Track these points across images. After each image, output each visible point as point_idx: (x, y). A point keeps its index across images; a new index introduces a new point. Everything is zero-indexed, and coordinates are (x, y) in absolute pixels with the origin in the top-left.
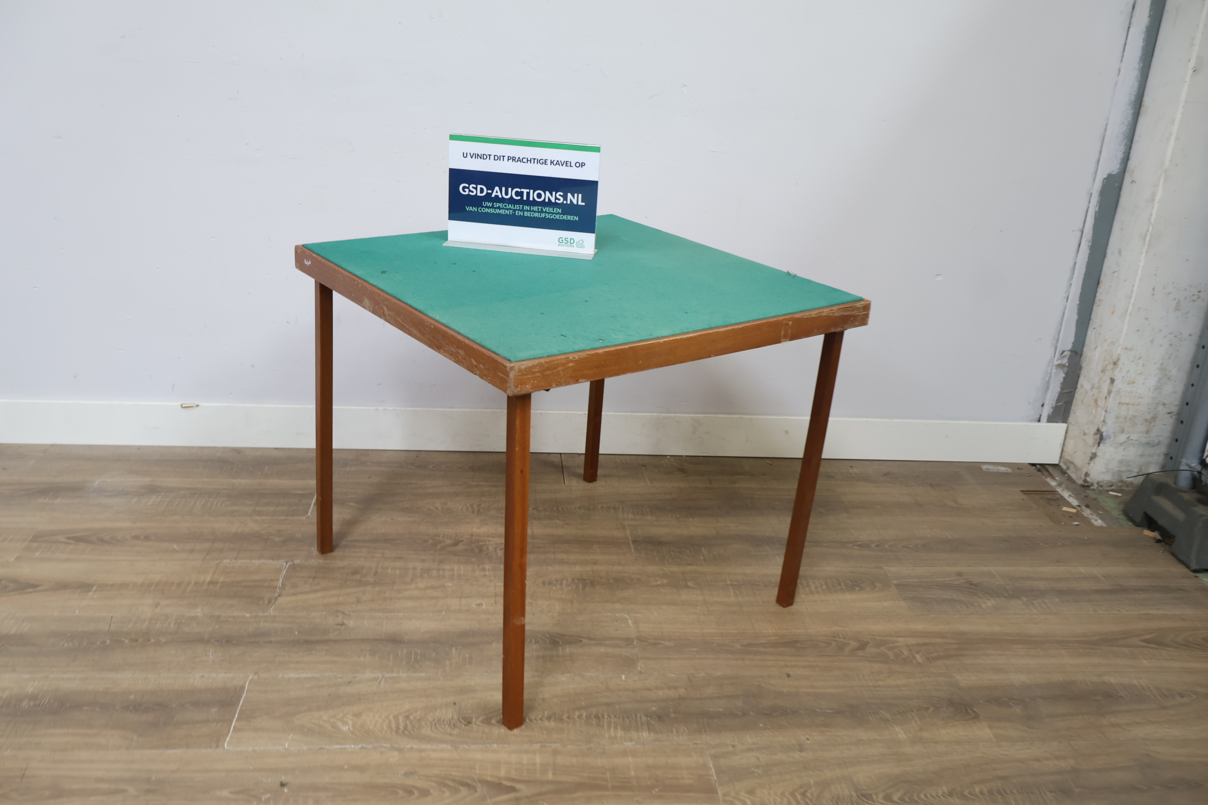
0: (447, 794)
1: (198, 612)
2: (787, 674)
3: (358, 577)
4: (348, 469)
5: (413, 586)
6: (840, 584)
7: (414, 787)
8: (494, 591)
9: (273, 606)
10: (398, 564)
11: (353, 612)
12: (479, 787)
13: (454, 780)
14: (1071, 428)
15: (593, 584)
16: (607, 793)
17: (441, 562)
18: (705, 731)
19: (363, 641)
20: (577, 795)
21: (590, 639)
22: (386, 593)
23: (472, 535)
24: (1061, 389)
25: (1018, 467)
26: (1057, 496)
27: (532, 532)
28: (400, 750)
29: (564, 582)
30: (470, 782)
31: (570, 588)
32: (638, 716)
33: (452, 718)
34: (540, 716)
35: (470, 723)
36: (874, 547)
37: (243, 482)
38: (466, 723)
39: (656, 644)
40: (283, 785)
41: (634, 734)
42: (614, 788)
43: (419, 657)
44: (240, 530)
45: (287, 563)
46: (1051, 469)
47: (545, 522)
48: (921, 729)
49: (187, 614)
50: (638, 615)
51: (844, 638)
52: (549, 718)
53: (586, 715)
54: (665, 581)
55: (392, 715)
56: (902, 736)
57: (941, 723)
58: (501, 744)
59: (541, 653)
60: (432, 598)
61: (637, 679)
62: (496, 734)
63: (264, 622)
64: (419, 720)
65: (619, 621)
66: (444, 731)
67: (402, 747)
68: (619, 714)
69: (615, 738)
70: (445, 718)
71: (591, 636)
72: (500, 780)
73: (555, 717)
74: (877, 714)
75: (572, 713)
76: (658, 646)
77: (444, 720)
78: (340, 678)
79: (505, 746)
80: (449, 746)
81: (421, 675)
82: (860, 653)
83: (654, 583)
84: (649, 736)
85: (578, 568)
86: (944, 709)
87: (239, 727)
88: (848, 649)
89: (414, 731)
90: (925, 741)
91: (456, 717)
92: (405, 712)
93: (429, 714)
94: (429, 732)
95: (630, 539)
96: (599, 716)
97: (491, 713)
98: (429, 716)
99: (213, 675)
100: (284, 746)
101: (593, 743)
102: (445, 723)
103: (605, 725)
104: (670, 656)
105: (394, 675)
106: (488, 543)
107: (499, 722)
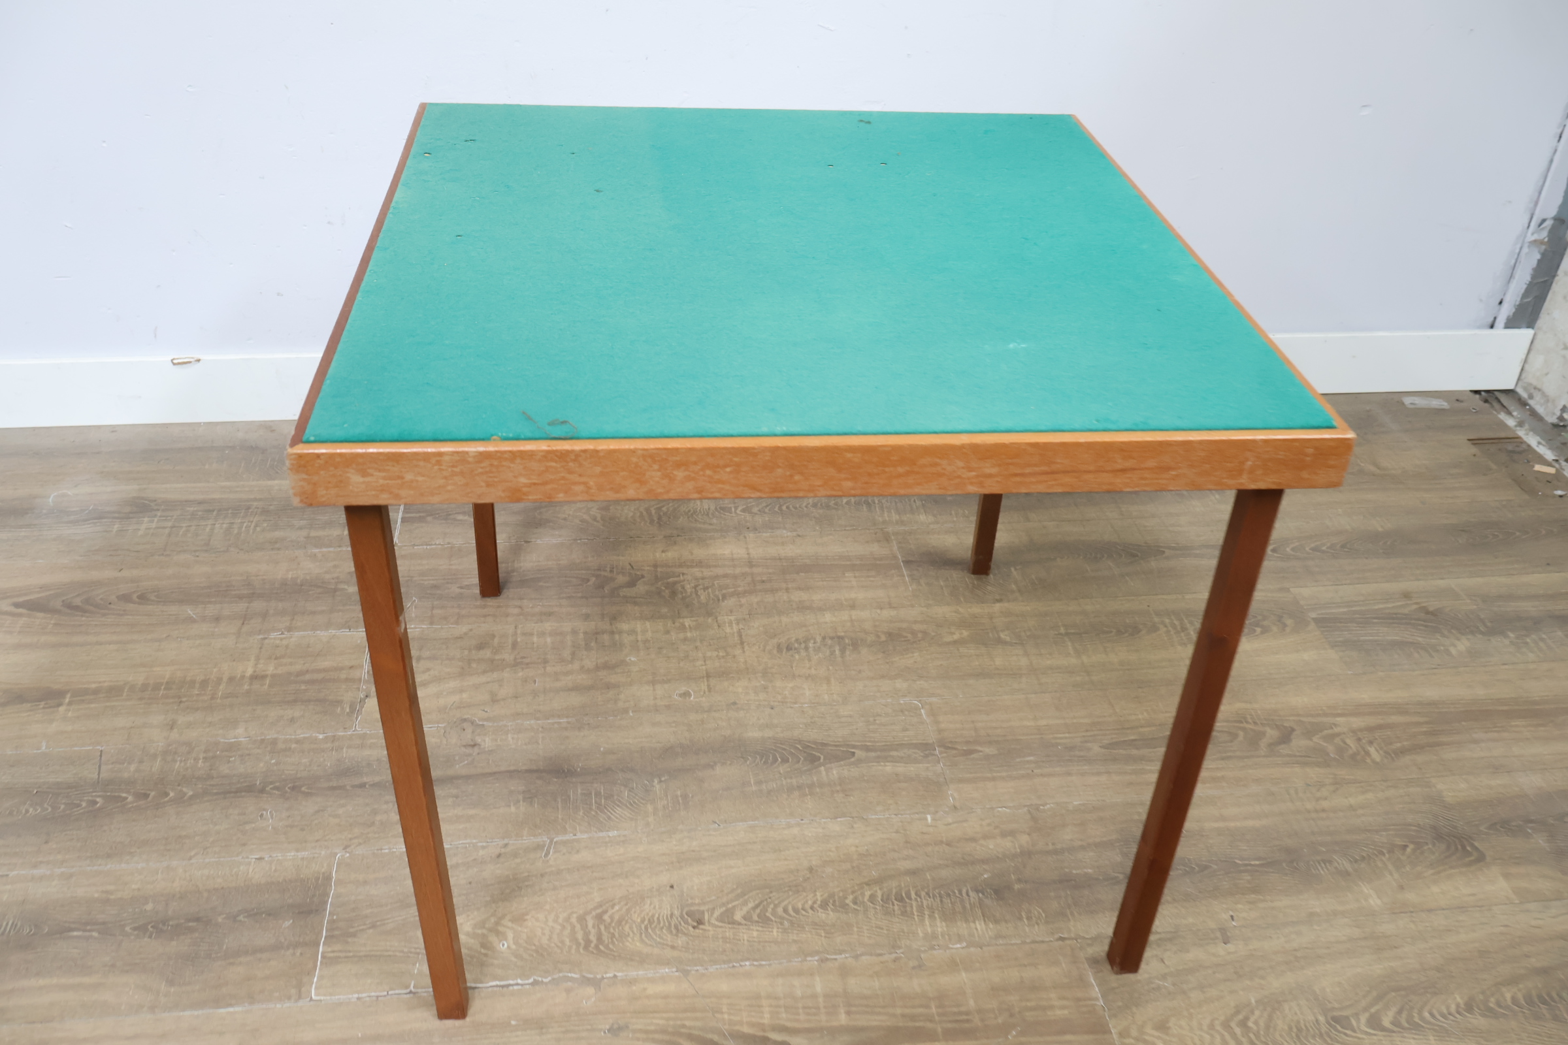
1: (240, 734)
3: (487, 653)
5: (576, 665)
8: (704, 668)
9: (359, 718)
10: (548, 626)
11: (488, 719)
15: (855, 644)
17: (614, 618)
18: (1072, 914)
19: (512, 774)
21: (866, 749)
22: (535, 681)
23: (655, 566)
25: (1456, 398)
27: (748, 554)
28: (596, 983)
29: (811, 645)
30: (716, 1038)
31: (820, 655)
32: (964, 891)
33: (672, 915)
34: (810, 903)
35: (700, 922)
38: (695, 924)
39: (969, 752)
41: (962, 927)
42: (947, 1034)
43: (603, 801)
44: (290, 576)
47: (764, 534)
48: (1402, 888)
49: (222, 740)
50: (934, 699)
51: (1255, 723)
52: (824, 905)
53: (882, 896)
54: (965, 633)
55: (575, 915)
56: (1375, 902)
57: (1431, 872)
58: (756, 960)
59: (794, 781)
60: (608, 686)
61: (950, 820)
62: (746, 942)
63: (348, 747)
64: (620, 922)
65: (906, 713)
66: (662, 941)
67: (599, 976)
68: (934, 889)
69: (934, 936)
70: (659, 915)
71: (868, 744)
72: (764, 1031)
73: (834, 901)
74: (1330, 862)
75: (859, 893)
76: (972, 756)
77: (658, 919)
78: (483, 848)
79: (764, 963)
80: (674, 970)
81: (611, 834)
82: (1283, 749)
83: (948, 639)
84: (987, 930)
85: (828, 617)
86: (1430, 846)
87: (331, 955)
88: (1263, 743)
89: (613, 943)
90: (1412, 910)
91: (677, 913)
92: (595, 908)
93: (633, 910)
94: (638, 944)
95: (900, 557)
96: (902, 895)
97: (732, 901)
98: (635, 912)
99: (277, 855)
100: (409, 987)
101: (900, 948)
102: (661, 925)
103: (916, 913)
104: (996, 775)
105: (569, 837)
106: (682, 577)
107: (747, 918)
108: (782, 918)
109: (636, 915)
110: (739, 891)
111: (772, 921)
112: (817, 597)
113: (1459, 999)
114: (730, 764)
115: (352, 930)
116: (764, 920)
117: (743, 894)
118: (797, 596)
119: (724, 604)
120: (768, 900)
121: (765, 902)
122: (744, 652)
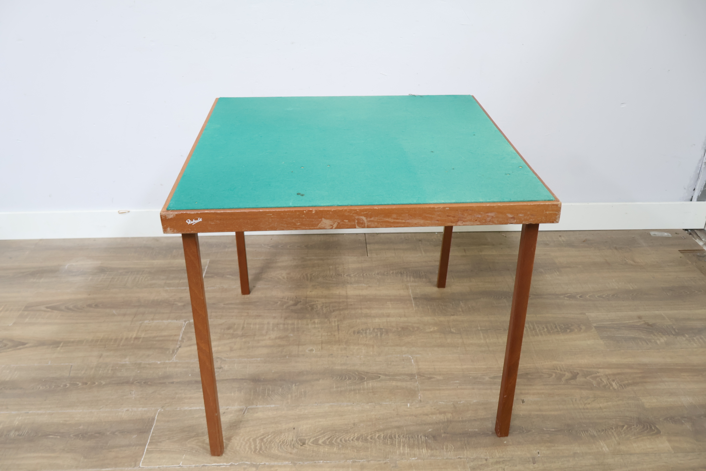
1: (127, 361)
2: (522, 400)
3: (231, 331)
4: (227, 250)
5: (267, 337)
6: (556, 327)
8: (321, 339)
9: (176, 355)
10: (258, 321)
11: (227, 358)
15: (387, 332)
17: (286, 318)
18: (466, 448)
19: (234, 380)
21: (386, 375)
22: (249, 343)
23: (306, 298)
25: (675, 232)
26: (705, 254)
27: (347, 293)
28: (256, 466)
29: (368, 331)
31: (371, 336)
32: (419, 436)
33: (292, 440)
34: (352, 438)
35: (304, 444)
36: (579, 298)
37: (159, 262)
38: (302, 444)
39: (430, 378)
41: (416, 451)
43: (270, 392)
44: (156, 298)
45: (185, 321)
46: (698, 233)
47: (355, 285)
48: (619, 443)
49: (120, 363)
50: (418, 356)
51: (561, 370)
52: (358, 439)
53: (384, 436)
54: (436, 328)
55: (252, 438)
56: (605, 449)
57: (634, 438)
58: (325, 460)
59: (352, 387)
60: (280, 346)
61: (418, 406)
63: (169, 367)
64: (270, 442)
65: (405, 361)
66: (287, 451)
67: (258, 464)
68: (406, 434)
70: (287, 440)
71: (387, 373)
73: (362, 438)
74: (588, 431)
75: (374, 434)
76: (432, 380)
79: (328, 462)
80: (290, 462)
81: (272, 406)
82: (572, 382)
83: (428, 330)
84: (427, 452)
85: (377, 320)
86: (635, 426)
87: (151, 450)
88: (563, 379)
89: (266, 450)
90: (622, 454)
91: (294, 439)
92: (261, 436)
93: (277, 437)
94: (276, 451)
95: (412, 296)
96: (392, 436)
97: (318, 436)
98: (277, 438)
99: (135, 409)
100: (179, 464)
101: (388, 458)
102: (287, 444)
103: (397, 444)
104: (441, 388)
105: (254, 406)
106: (317, 302)
107: (324, 443)
108: (338, 443)
109: (277, 440)
110: (322, 432)
111: (335, 444)
112: (374, 312)
114: (326, 379)
115: (160, 440)
116: (331, 444)
117: (324, 433)
118: (365, 311)
119: (333, 314)
120: (334, 436)
121: (333, 437)
122: (339, 334)
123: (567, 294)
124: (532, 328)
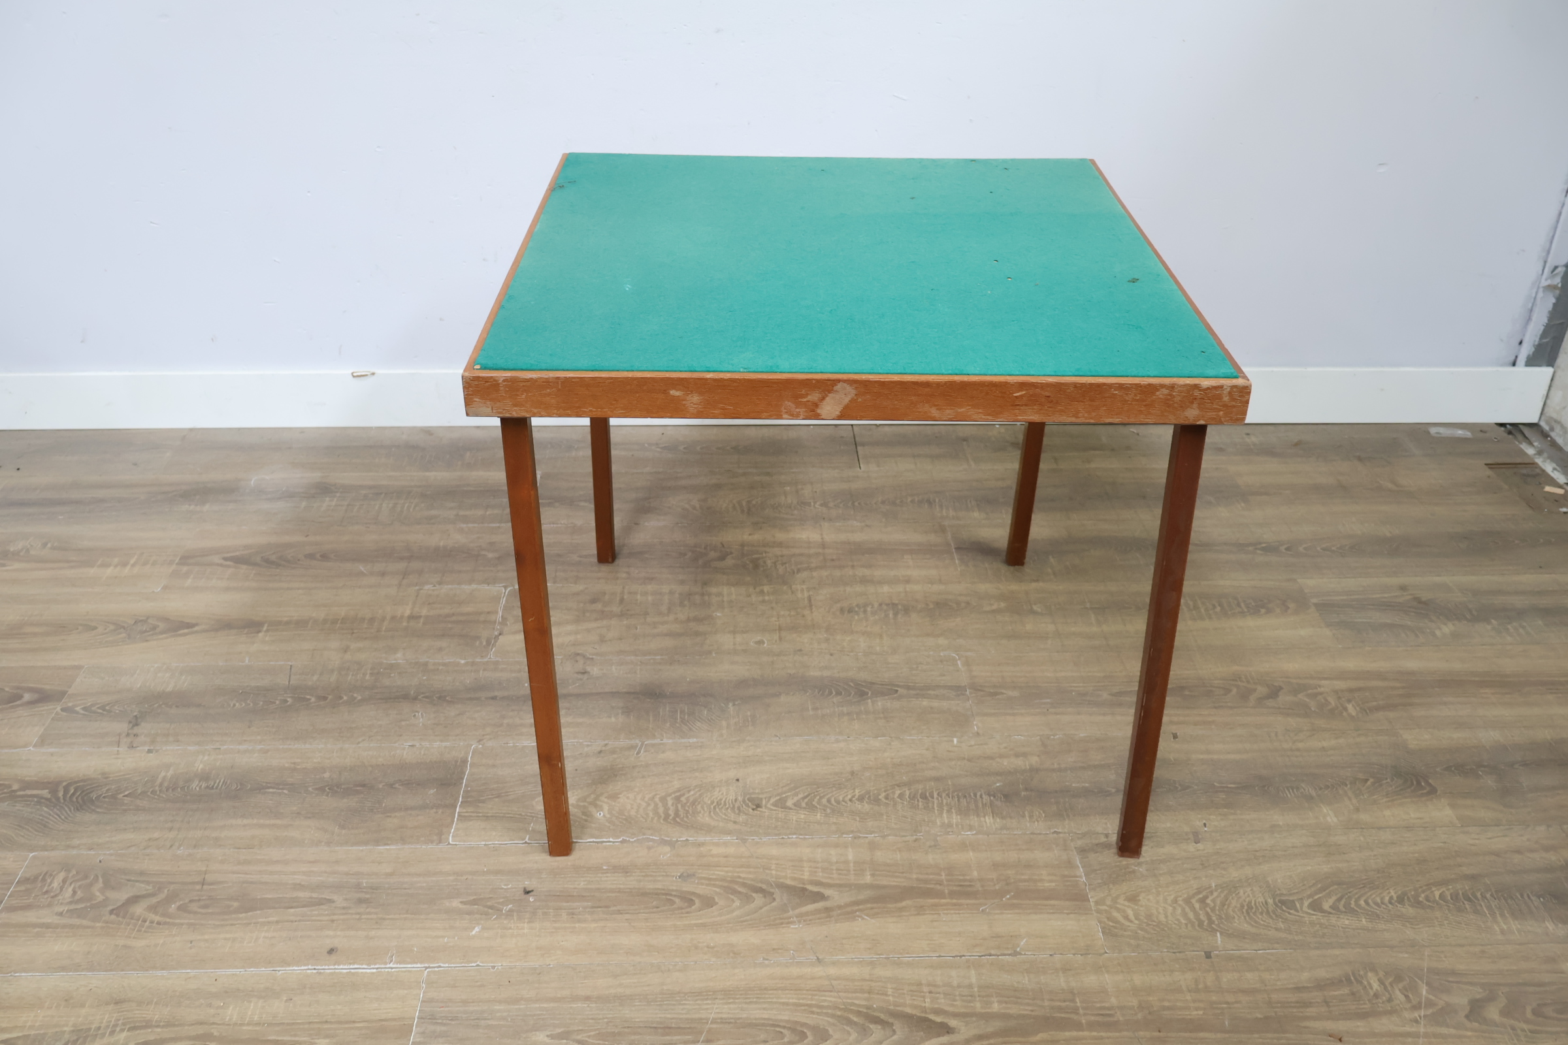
0: (737, 903)
1: (399, 658)
2: (1172, 733)
3: (599, 606)
5: (671, 617)
6: (1239, 605)
7: (694, 893)
8: (777, 623)
9: (494, 650)
10: (650, 587)
11: (597, 654)
12: (777, 893)
13: (744, 885)
14: (1559, 373)
15: (907, 610)
16: (943, 901)
17: (705, 584)
18: (1068, 815)
19: (614, 694)
20: (904, 904)
21: (908, 688)
22: (637, 629)
23: (743, 545)
24: (1548, 320)
25: (1480, 429)
26: (1538, 471)
27: (822, 539)
28: (671, 844)
29: (869, 609)
30: (764, 887)
31: (877, 617)
32: (979, 794)
33: (736, 800)
34: (849, 797)
35: (758, 806)
36: (1284, 551)
37: (440, 476)
38: (755, 807)
40: (527, 892)
41: (974, 820)
42: (952, 894)
43: (686, 717)
44: (442, 544)
45: (505, 588)
46: (1526, 431)
47: (838, 524)
48: (1357, 810)
49: (385, 661)
50: (969, 654)
51: (1248, 682)
52: (861, 799)
53: (910, 795)
54: (1003, 605)
55: (659, 796)
56: (1332, 819)
57: (1385, 800)
58: (801, 835)
59: (845, 709)
60: (697, 634)
61: (973, 743)
62: (794, 822)
63: (484, 670)
64: (694, 803)
65: (945, 663)
66: (727, 818)
67: (674, 840)
68: (953, 792)
69: (950, 825)
70: (726, 799)
71: (910, 684)
72: (804, 884)
73: (870, 797)
74: (1298, 788)
75: (891, 791)
76: (998, 697)
77: (725, 802)
78: (588, 746)
79: (807, 837)
80: (735, 838)
81: (691, 740)
82: (1270, 703)
83: (988, 608)
84: (994, 823)
85: (886, 589)
86: (1389, 780)
87: (466, 814)
88: (1253, 698)
89: (687, 817)
90: (1363, 827)
91: (740, 798)
92: (675, 792)
93: (705, 795)
94: (707, 819)
95: (952, 545)
96: (926, 795)
97: (785, 793)
98: (706, 796)
99: (426, 744)
100: (524, 839)
101: (921, 832)
102: (727, 806)
103: (936, 808)
104: (1016, 711)
105: (657, 741)
106: (764, 555)
107: (797, 805)
108: (825, 806)
109: (707, 799)
110: (792, 785)
111: (817, 808)
112: (878, 573)
113: (1393, 893)
114: (793, 695)
115: (482, 798)
116: (811, 807)
117: (795, 787)
118: (861, 572)
119: (798, 576)
120: (816, 793)
121: (813, 795)
122: (812, 612)
123: (1260, 543)
124: (1192, 607)
